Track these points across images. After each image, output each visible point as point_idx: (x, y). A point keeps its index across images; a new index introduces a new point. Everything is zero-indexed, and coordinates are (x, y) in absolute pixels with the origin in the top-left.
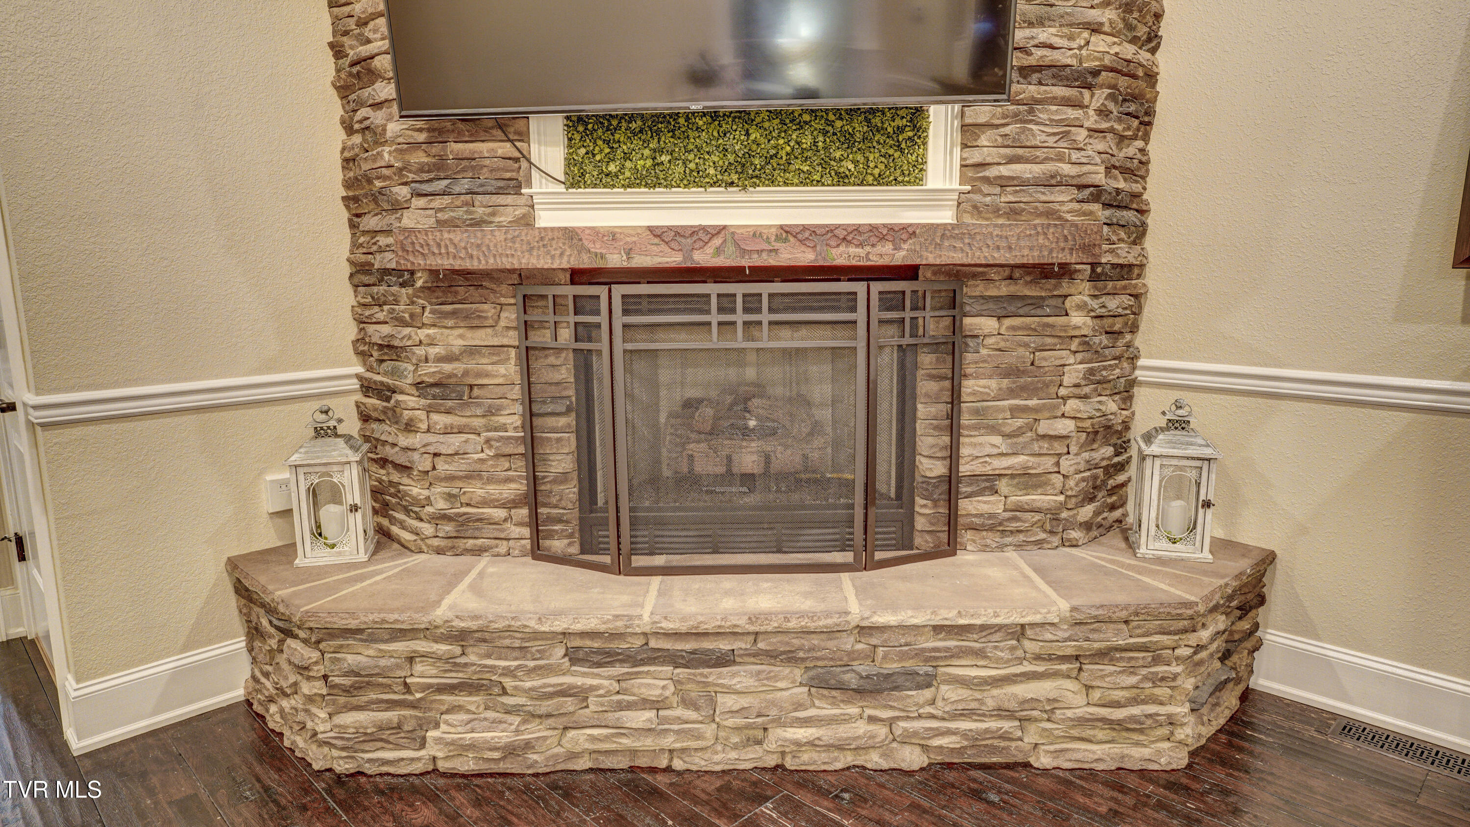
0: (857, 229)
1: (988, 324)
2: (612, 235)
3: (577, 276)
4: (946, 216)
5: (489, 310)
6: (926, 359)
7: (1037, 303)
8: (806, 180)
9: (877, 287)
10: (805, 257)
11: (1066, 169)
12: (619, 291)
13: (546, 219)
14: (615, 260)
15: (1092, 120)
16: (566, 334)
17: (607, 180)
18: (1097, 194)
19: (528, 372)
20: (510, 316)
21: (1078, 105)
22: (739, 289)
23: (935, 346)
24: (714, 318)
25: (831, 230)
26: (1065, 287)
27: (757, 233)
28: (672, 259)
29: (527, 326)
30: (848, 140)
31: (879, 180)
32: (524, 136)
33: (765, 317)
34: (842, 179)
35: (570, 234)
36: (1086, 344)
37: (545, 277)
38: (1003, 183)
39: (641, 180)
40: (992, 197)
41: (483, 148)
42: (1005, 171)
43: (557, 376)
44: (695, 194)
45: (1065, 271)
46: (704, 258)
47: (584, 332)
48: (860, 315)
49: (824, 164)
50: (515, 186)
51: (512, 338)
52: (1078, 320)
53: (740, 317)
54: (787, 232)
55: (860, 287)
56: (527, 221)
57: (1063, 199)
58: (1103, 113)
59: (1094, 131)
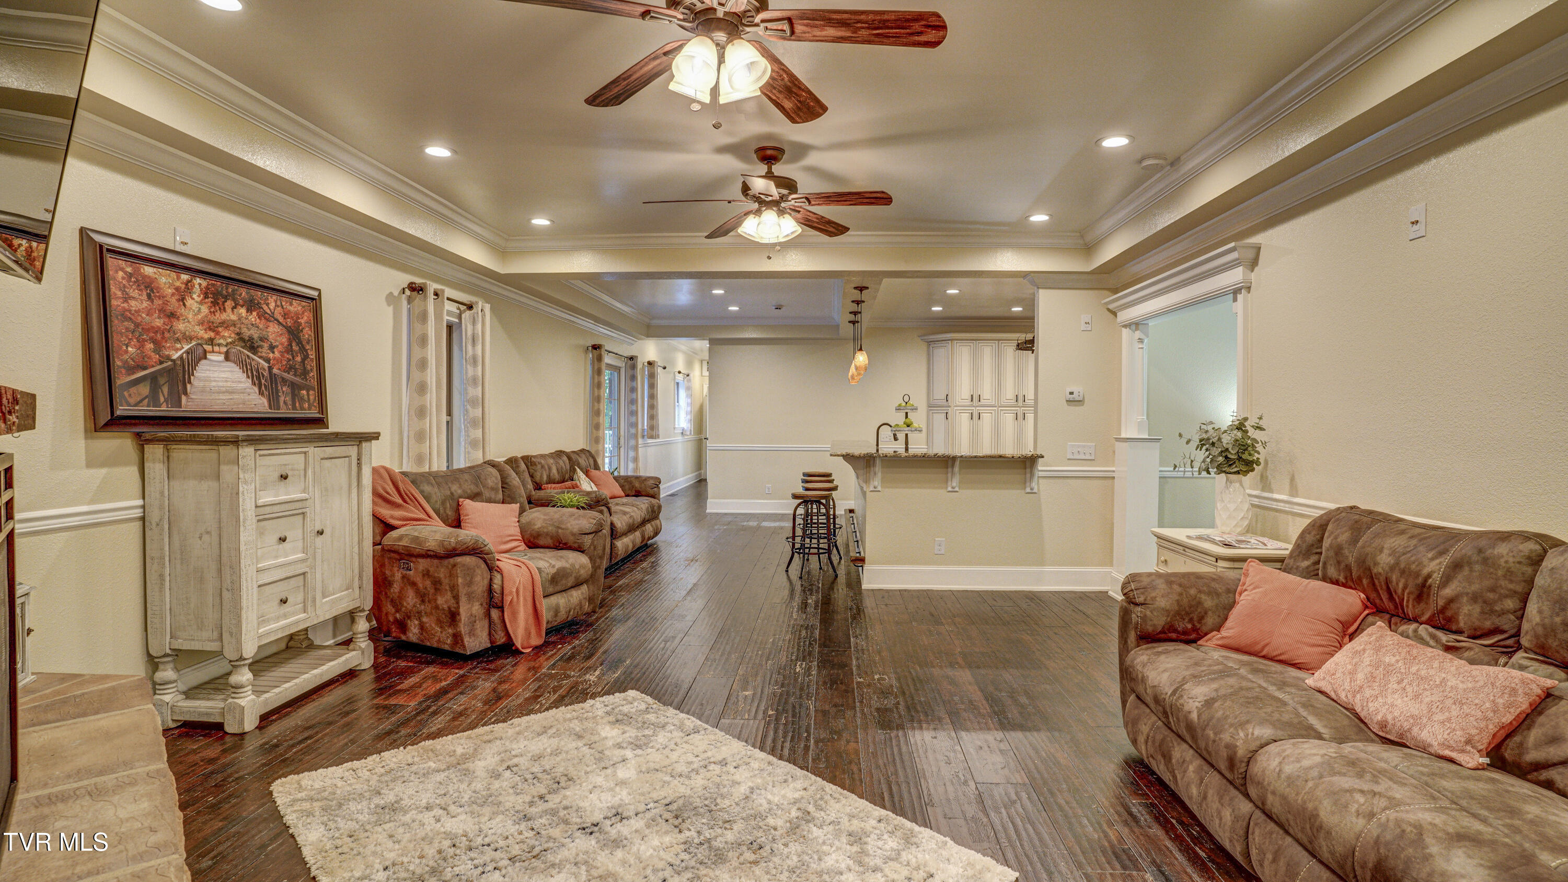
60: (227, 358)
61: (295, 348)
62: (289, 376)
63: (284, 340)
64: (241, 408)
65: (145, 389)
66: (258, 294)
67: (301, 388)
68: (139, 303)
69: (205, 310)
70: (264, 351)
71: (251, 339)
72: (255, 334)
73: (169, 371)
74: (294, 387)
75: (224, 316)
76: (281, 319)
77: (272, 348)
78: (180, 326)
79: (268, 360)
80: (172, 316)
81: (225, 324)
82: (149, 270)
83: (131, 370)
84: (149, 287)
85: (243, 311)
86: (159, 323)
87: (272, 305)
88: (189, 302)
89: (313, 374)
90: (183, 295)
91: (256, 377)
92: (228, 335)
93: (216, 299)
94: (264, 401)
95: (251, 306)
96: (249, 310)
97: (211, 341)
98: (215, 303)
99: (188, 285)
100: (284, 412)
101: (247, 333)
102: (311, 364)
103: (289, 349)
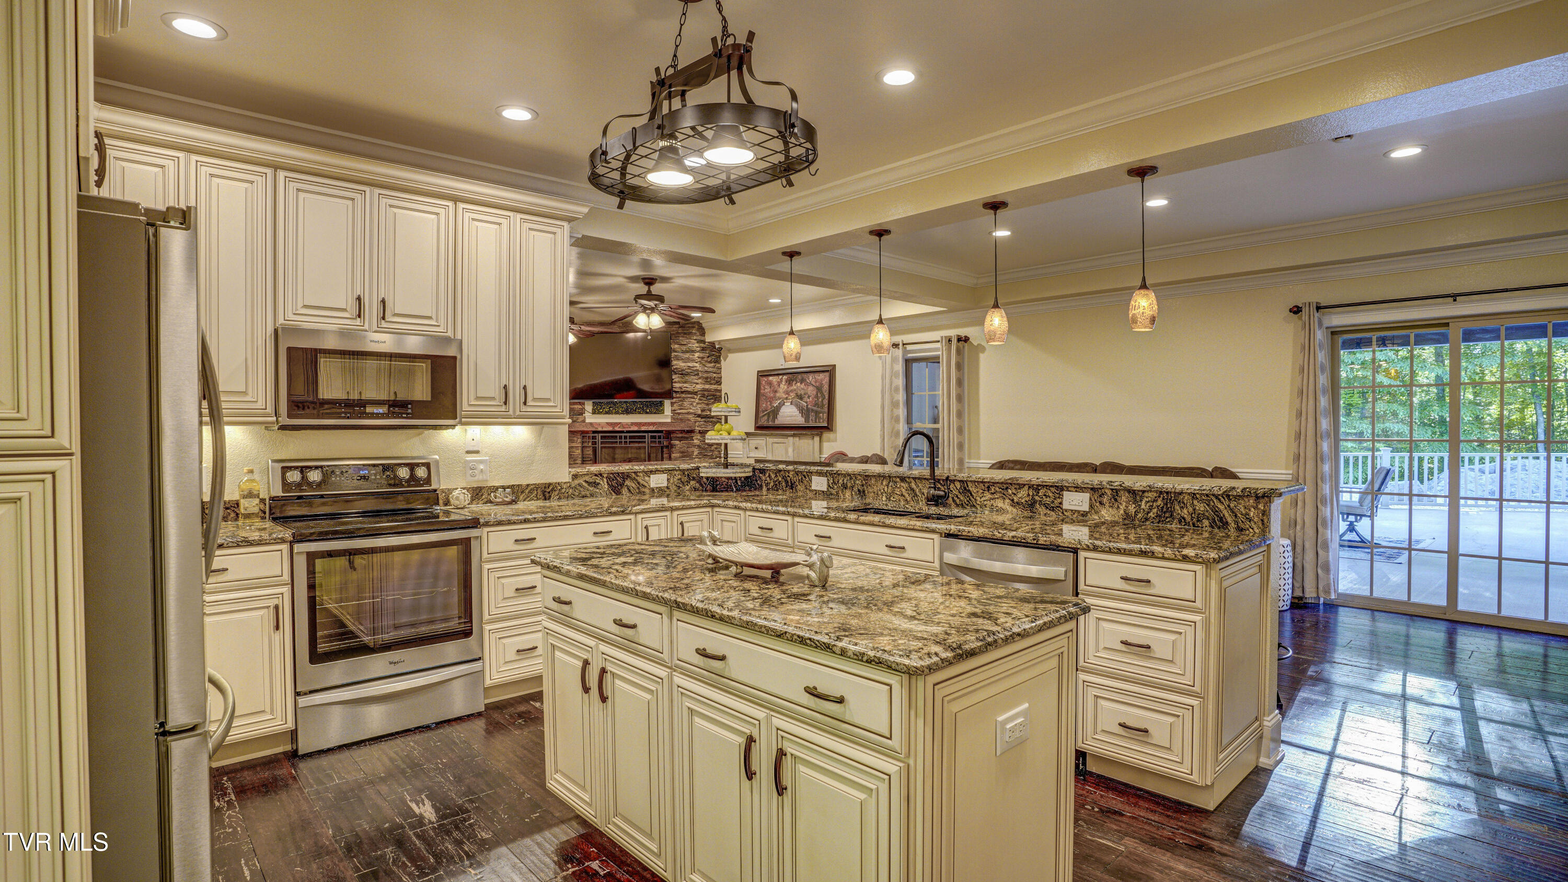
0: (646, 423)
1: (677, 442)
2: (599, 424)
3: (594, 432)
4: (669, 420)
5: (575, 439)
6: (665, 450)
7: (687, 438)
8: (639, 413)
9: (650, 434)
10: (636, 429)
11: (691, 411)
12: (600, 435)
13: (587, 421)
14: (600, 429)
15: (697, 401)
16: (590, 444)
17: (600, 413)
18: (699, 416)
19: (582, 451)
20: (579, 440)
21: (694, 398)
22: (623, 435)
23: (667, 447)
24: (618, 440)
25: (640, 423)
26: (693, 435)
27: (627, 424)
28: (610, 429)
29: (583, 442)
30: (647, 407)
31: (655, 413)
32: (584, 404)
33: (628, 440)
34: (647, 413)
35: (591, 424)
36: (699, 446)
37: (587, 432)
38: (679, 414)
39: (607, 413)
40: (677, 416)
41: (576, 406)
42: (679, 411)
43: (588, 453)
44: (618, 416)
45: (692, 431)
46: (617, 429)
47: (594, 443)
48: (646, 440)
49: (643, 410)
50: (582, 414)
51: (580, 445)
52: (695, 441)
53: (623, 440)
54: (633, 424)
55: (646, 434)
56: (584, 421)
57: (690, 417)
58: (700, 399)
59: (698, 403)
60: (791, 404)
61: (819, 395)
62: (815, 408)
63: (815, 393)
64: (794, 423)
65: (766, 418)
66: (805, 376)
67: (820, 413)
68: (768, 389)
69: (786, 387)
70: (806, 399)
71: (801, 395)
72: (802, 392)
73: (773, 411)
74: (817, 413)
75: (792, 388)
76: (814, 384)
77: (809, 397)
78: (778, 395)
79: (806, 403)
80: (776, 392)
81: (792, 391)
82: (771, 378)
83: (763, 412)
84: (770, 384)
85: (799, 384)
86: (772, 395)
87: (811, 378)
88: (781, 386)
89: (826, 406)
90: (779, 383)
91: (801, 410)
92: (793, 395)
93: (789, 382)
94: (803, 419)
95: (802, 381)
96: (801, 383)
97: (787, 398)
98: (789, 384)
99: (781, 380)
100: (811, 424)
101: (799, 393)
102: (826, 402)
103: (817, 396)
